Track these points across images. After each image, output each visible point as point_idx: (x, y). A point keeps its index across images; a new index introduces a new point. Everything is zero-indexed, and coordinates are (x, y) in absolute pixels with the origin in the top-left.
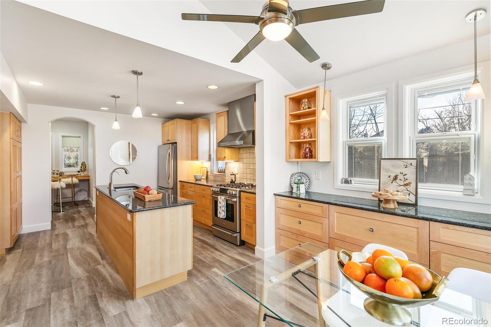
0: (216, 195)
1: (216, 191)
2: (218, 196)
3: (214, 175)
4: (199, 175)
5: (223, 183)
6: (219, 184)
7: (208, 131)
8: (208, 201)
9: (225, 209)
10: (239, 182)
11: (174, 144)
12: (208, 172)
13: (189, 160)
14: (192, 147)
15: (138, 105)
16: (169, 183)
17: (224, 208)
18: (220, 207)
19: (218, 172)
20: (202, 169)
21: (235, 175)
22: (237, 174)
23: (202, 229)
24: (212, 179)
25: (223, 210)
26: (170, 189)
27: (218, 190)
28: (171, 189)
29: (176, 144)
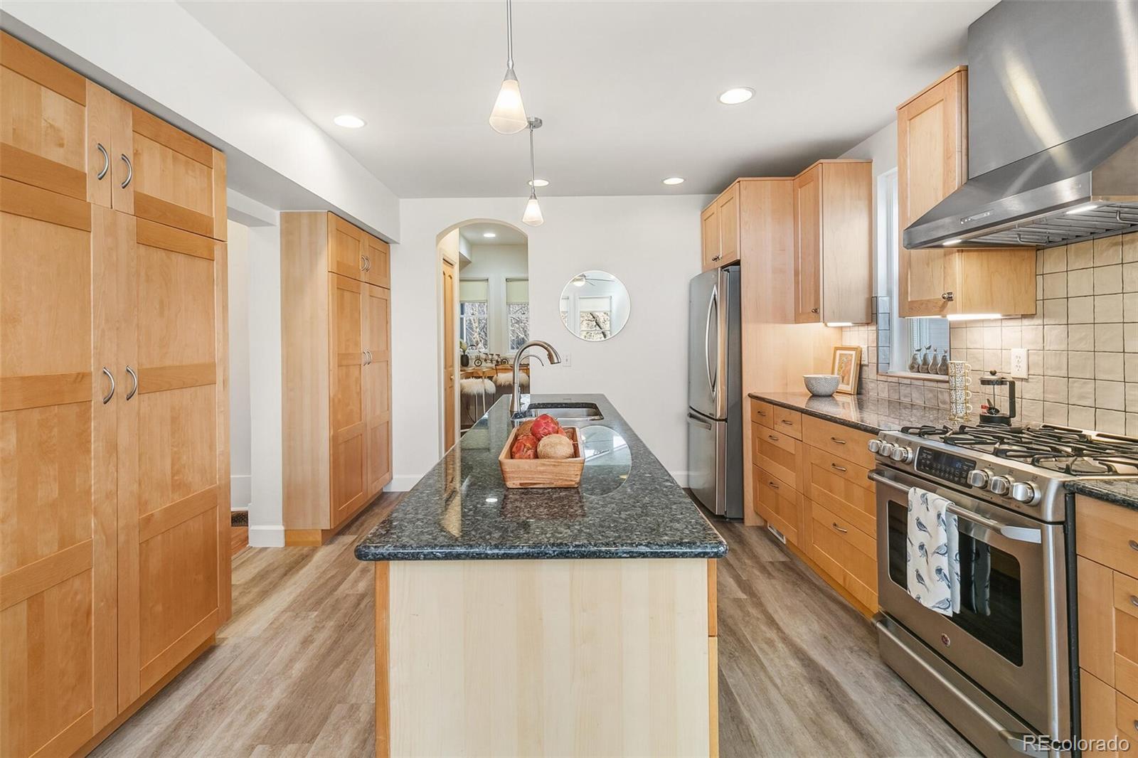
0: (896, 479)
1: (897, 458)
2: (911, 484)
3: (890, 379)
4: (825, 378)
5: (937, 419)
6: (916, 422)
7: (863, 205)
8: (858, 492)
9: (950, 564)
10: (1037, 423)
11: (730, 267)
12: (865, 368)
13: (784, 320)
14: (796, 274)
15: (510, 76)
16: (714, 401)
17: (945, 559)
18: (922, 547)
19: (912, 368)
20: (841, 355)
21: (1012, 385)
22: (1026, 380)
23: (833, 607)
24: (885, 395)
25: (939, 571)
26: (719, 420)
27: (910, 456)
28: (723, 420)
29: (738, 267)
